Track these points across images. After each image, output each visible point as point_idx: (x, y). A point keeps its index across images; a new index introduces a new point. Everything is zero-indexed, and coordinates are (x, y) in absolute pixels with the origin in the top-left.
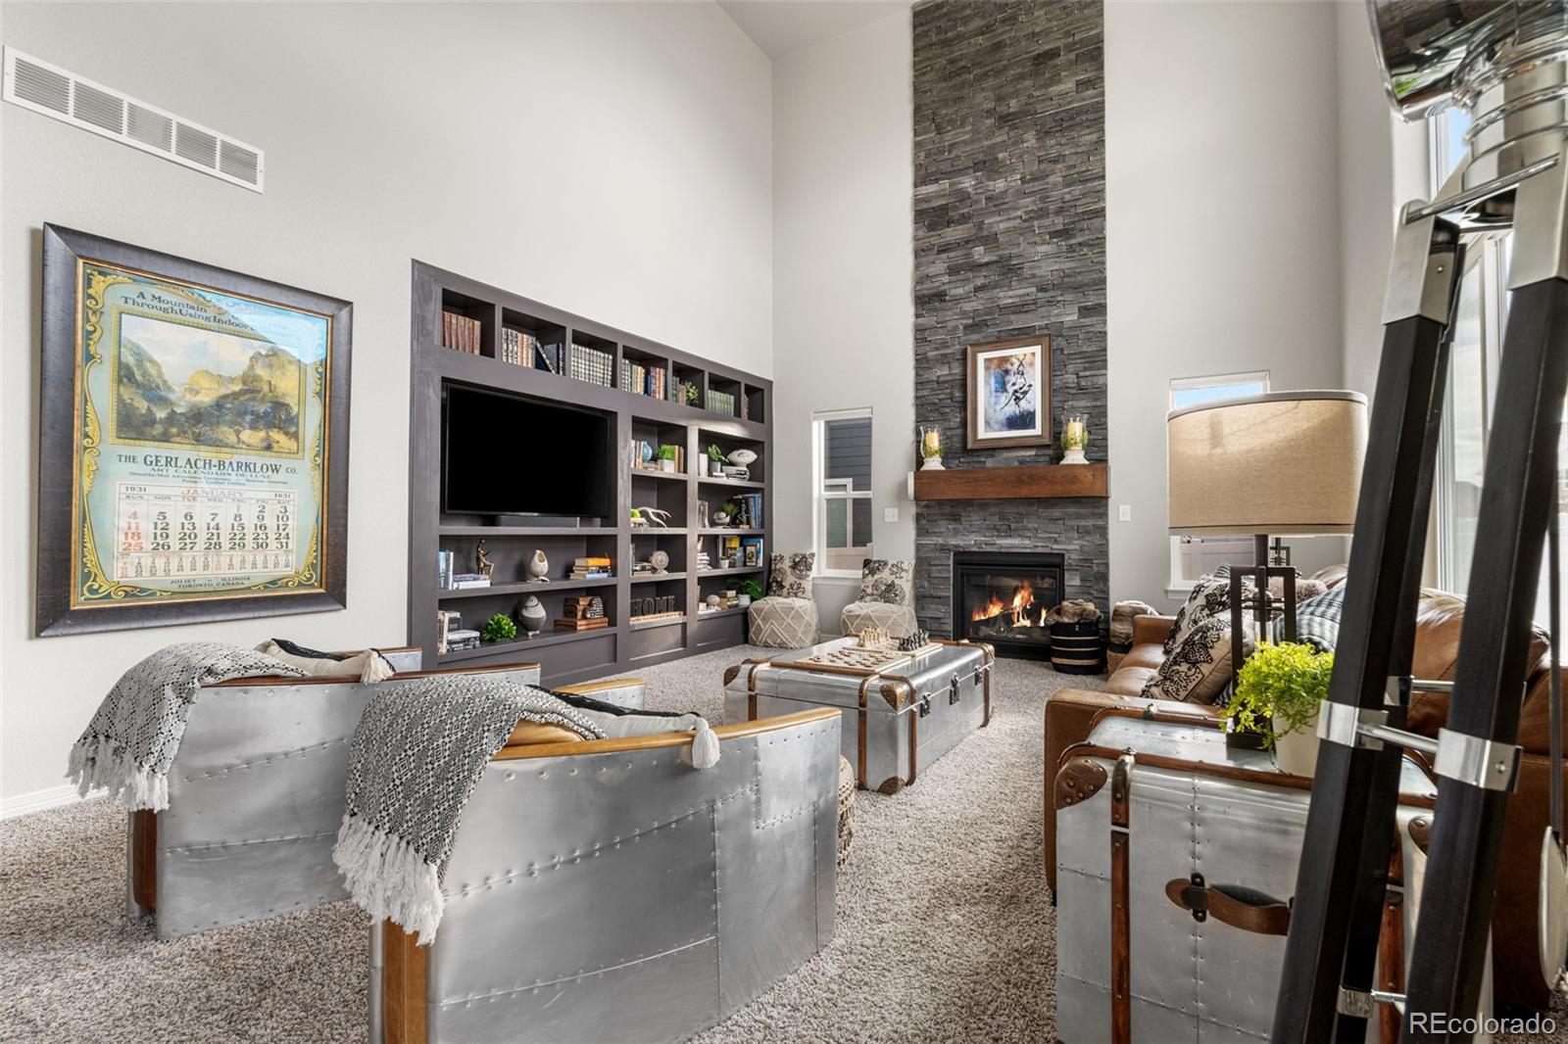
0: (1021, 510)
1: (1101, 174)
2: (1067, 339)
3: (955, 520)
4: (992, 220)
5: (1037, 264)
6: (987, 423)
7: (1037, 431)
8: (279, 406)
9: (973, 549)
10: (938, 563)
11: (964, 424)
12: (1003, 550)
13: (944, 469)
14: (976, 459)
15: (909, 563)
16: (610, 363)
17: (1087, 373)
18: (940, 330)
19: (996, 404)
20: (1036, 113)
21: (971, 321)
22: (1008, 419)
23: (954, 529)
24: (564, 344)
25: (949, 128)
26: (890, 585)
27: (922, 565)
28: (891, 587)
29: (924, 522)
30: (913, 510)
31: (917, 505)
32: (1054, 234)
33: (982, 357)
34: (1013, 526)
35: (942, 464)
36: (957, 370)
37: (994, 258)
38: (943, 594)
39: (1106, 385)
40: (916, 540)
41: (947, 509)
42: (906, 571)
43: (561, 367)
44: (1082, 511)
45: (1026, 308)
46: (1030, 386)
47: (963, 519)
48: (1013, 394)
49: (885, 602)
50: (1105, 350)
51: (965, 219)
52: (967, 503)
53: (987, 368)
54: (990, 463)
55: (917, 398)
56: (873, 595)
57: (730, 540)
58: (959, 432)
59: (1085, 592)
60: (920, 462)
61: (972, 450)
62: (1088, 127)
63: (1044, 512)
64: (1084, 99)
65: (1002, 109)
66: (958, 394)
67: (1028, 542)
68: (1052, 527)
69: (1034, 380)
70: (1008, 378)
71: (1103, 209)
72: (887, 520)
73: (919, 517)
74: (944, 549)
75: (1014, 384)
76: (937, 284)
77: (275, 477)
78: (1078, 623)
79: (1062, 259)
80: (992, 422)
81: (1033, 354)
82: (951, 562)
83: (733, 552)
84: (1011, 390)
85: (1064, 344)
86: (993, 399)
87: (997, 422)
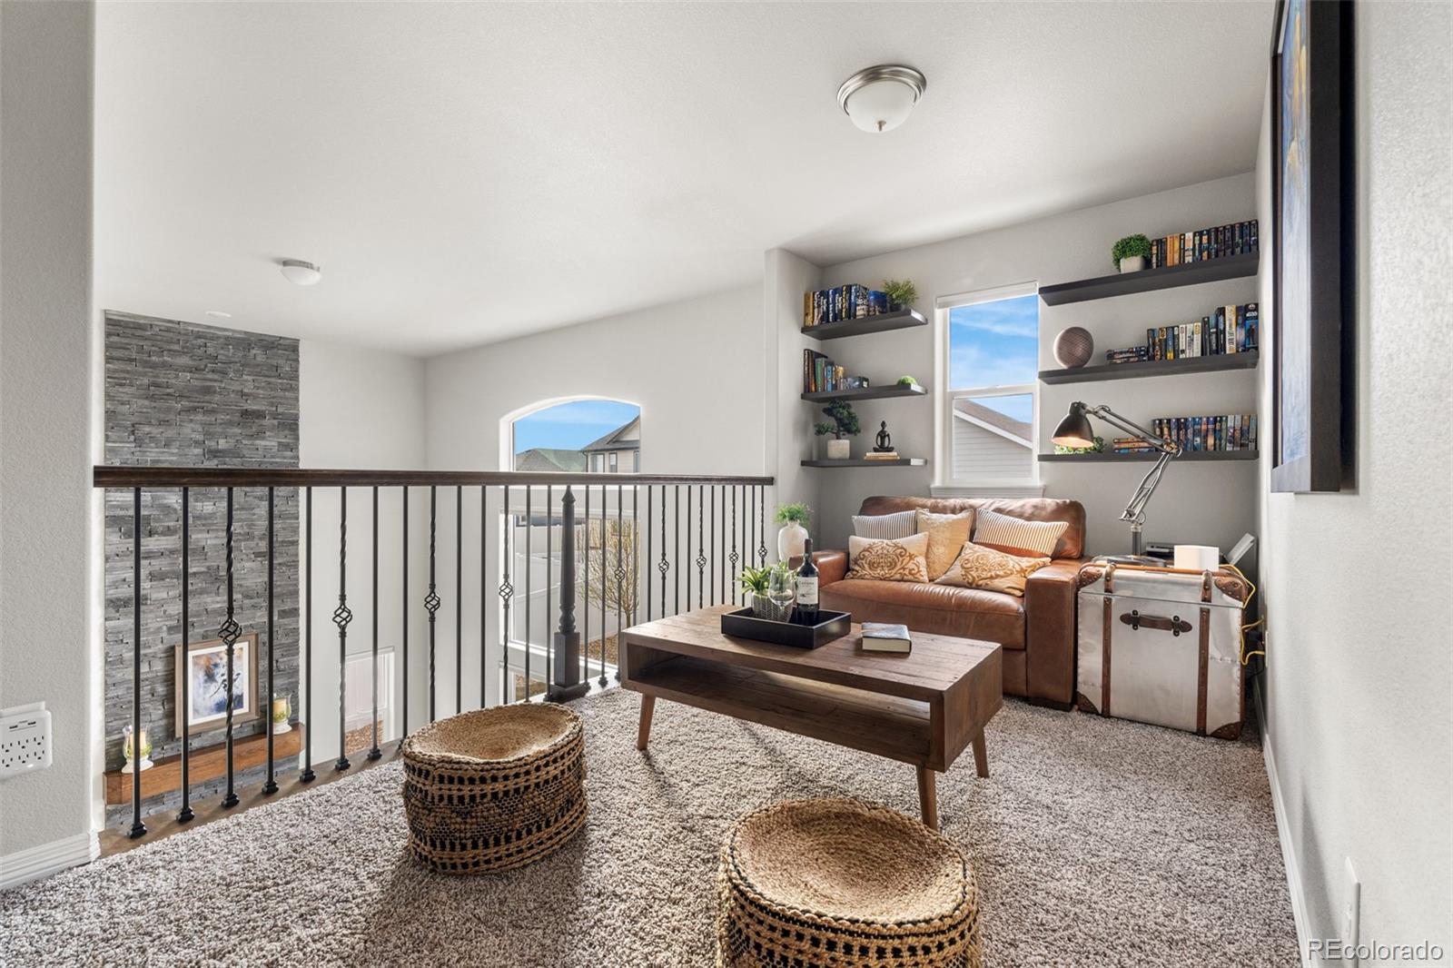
4: (200, 536)
5: (244, 577)
6: (198, 711)
7: (244, 709)
11: (172, 714)
17: (285, 660)
19: (205, 693)
20: (244, 456)
22: (217, 704)
25: (153, 445)
32: (258, 555)
33: (190, 655)
36: (159, 667)
37: (203, 569)
46: (239, 674)
48: (222, 683)
51: (169, 531)
53: (195, 664)
54: (196, 743)
58: (163, 723)
61: (181, 737)
64: (284, 458)
65: (211, 444)
66: (160, 689)
69: (242, 669)
70: (216, 671)
71: (297, 541)
75: (223, 675)
80: (201, 710)
81: (241, 649)
86: (201, 690)
87: (206, 709)
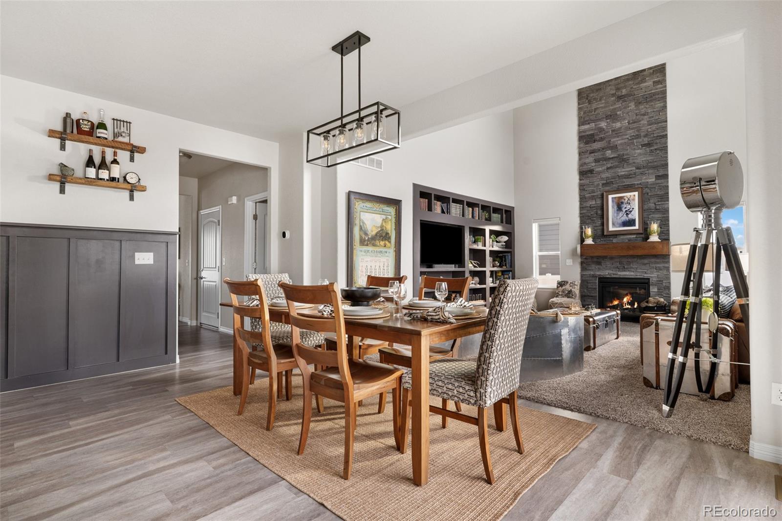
0: (629, 260)
1: (665, 120)
2: (650, 189)
3: (599, 264)
4: (614, 140)
5: (636, 158)
6: (613, 224)
7: (637, 227)
8: (387, 234)
9: (607, 276)
10: (591, 282)
11: (603, 224)
12: (621, 277)
13: (593, 243)
14: (608, 239)
15: (578, 282)
16: (462, 208)
17: (660, 203)
18: (591, 186)
19: (617, 216)
20: (635, 95)
21: (605, 182)
22: (623, 222)
23: (598, 268)
24: (449, 203)
25: (594, 102)
26: (569, 291)
27: (584, 283)
28: (570, 292)
29: (585, 265)
30: (579, 260)
31: (581, 258)
32: (643, 145)
33: (610, 197)
34: (625, 267)
35: (593, 241)
36: (599, 202)
37: (616, 156)
38: (593, 295)
39: (668, 208)
40: (581, 273)
41: (595, 260)
42: (577, 285)
43: (449, 212)
44: (658, 260)
45: (631, 176)
46: (633, 209)
47: (602, 264)
49: (568, 298)
50: (668, 193)
51: (602, 139)
52: (604, 257)
53: (613, 201)
54: (615, 240)
55: (581, 214)
56: (562, 295)
57: (498, 272)
58: (601, 228)
59: (660, 294)
60: (582, 240)
61: (606, 235)
62: (659, 100)
63: (640, 261)
64: (657, 89)
65: (619, 93)
66: (599, 212)
67: (633, 273)
68: (644, 267)
69: (635, 206)
70: (623, 205)
71: (667, 135)
72: (567, 264)
73: (582, 263)
74: (594, 276)
75: (625, 208)
76: (589, 167)
77: (386, 255)
78: (656, 306)
79: (647, 156)
80: (616, 224)
81: (634, 195)
82: (597, 282)
83: (500, 277)
84: (624, 210)
85: (648, 191)
86: (616, 214)
87: (618, 224)
